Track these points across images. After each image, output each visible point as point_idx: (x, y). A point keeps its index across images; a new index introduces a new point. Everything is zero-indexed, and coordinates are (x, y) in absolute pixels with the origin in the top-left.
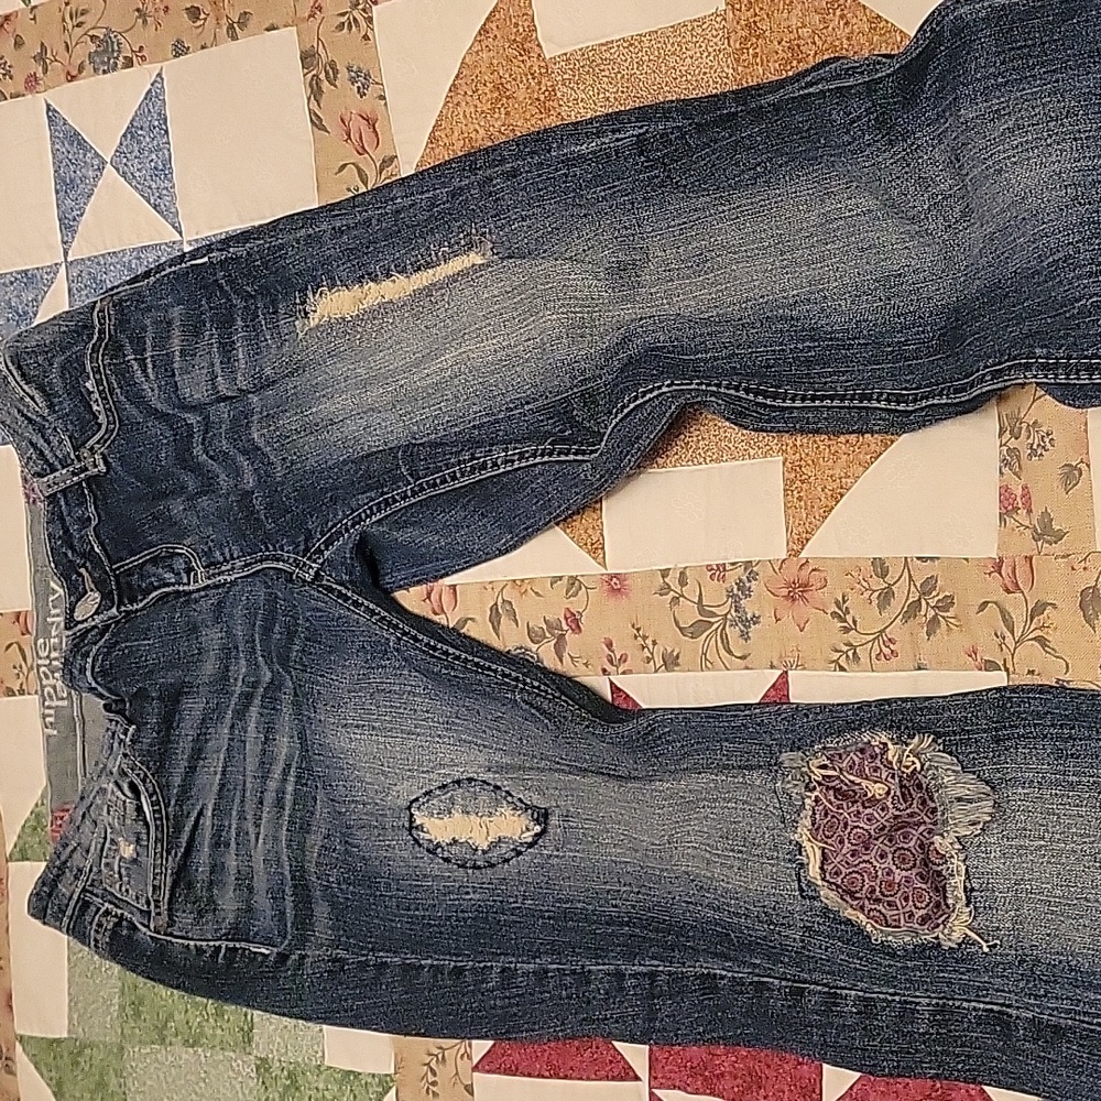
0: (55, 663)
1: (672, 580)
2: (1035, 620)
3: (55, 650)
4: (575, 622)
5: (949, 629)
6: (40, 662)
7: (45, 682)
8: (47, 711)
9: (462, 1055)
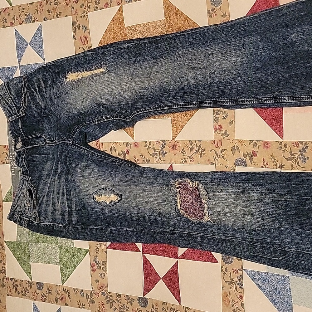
0: (14, 159)
1: (148, 144)
2: (222, 153)
3: (14, 156)
4: (128, 152)
5: (204, 156)
6: (11, 158)
7: (12, 163)
8: (12, 170)
9: (104, 245)
